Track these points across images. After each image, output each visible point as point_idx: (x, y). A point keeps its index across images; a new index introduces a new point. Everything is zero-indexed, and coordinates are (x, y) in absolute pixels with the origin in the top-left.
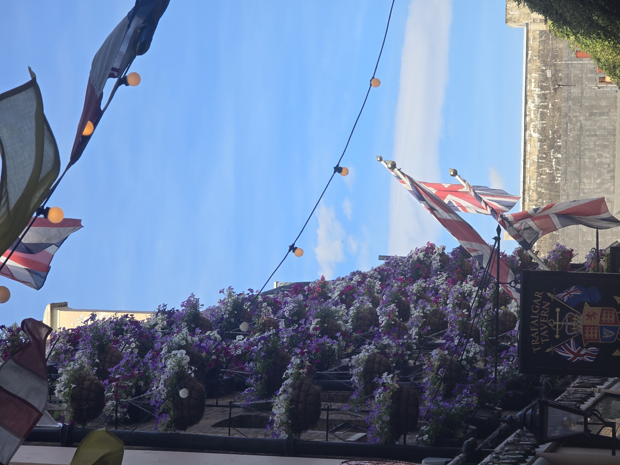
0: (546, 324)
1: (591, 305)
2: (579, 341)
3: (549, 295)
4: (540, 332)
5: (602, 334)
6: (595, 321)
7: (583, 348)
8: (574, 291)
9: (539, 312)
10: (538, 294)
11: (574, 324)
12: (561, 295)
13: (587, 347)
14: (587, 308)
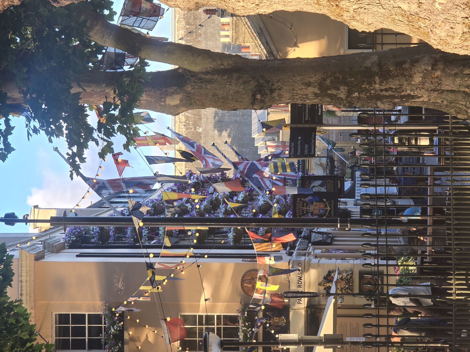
0: (301, 208)
1: (316, 202)
2: (312, 214)
3: (302, 199)
4: (299, 211)
5: (319, 211)
6: (317, 207)
7: (313, 216)
8: (310, 198)
9: (299, 205)
10: (298, 199)
11: (310, 208)
12: (306, 199)
13: (315, 216)
14: (315, 203)
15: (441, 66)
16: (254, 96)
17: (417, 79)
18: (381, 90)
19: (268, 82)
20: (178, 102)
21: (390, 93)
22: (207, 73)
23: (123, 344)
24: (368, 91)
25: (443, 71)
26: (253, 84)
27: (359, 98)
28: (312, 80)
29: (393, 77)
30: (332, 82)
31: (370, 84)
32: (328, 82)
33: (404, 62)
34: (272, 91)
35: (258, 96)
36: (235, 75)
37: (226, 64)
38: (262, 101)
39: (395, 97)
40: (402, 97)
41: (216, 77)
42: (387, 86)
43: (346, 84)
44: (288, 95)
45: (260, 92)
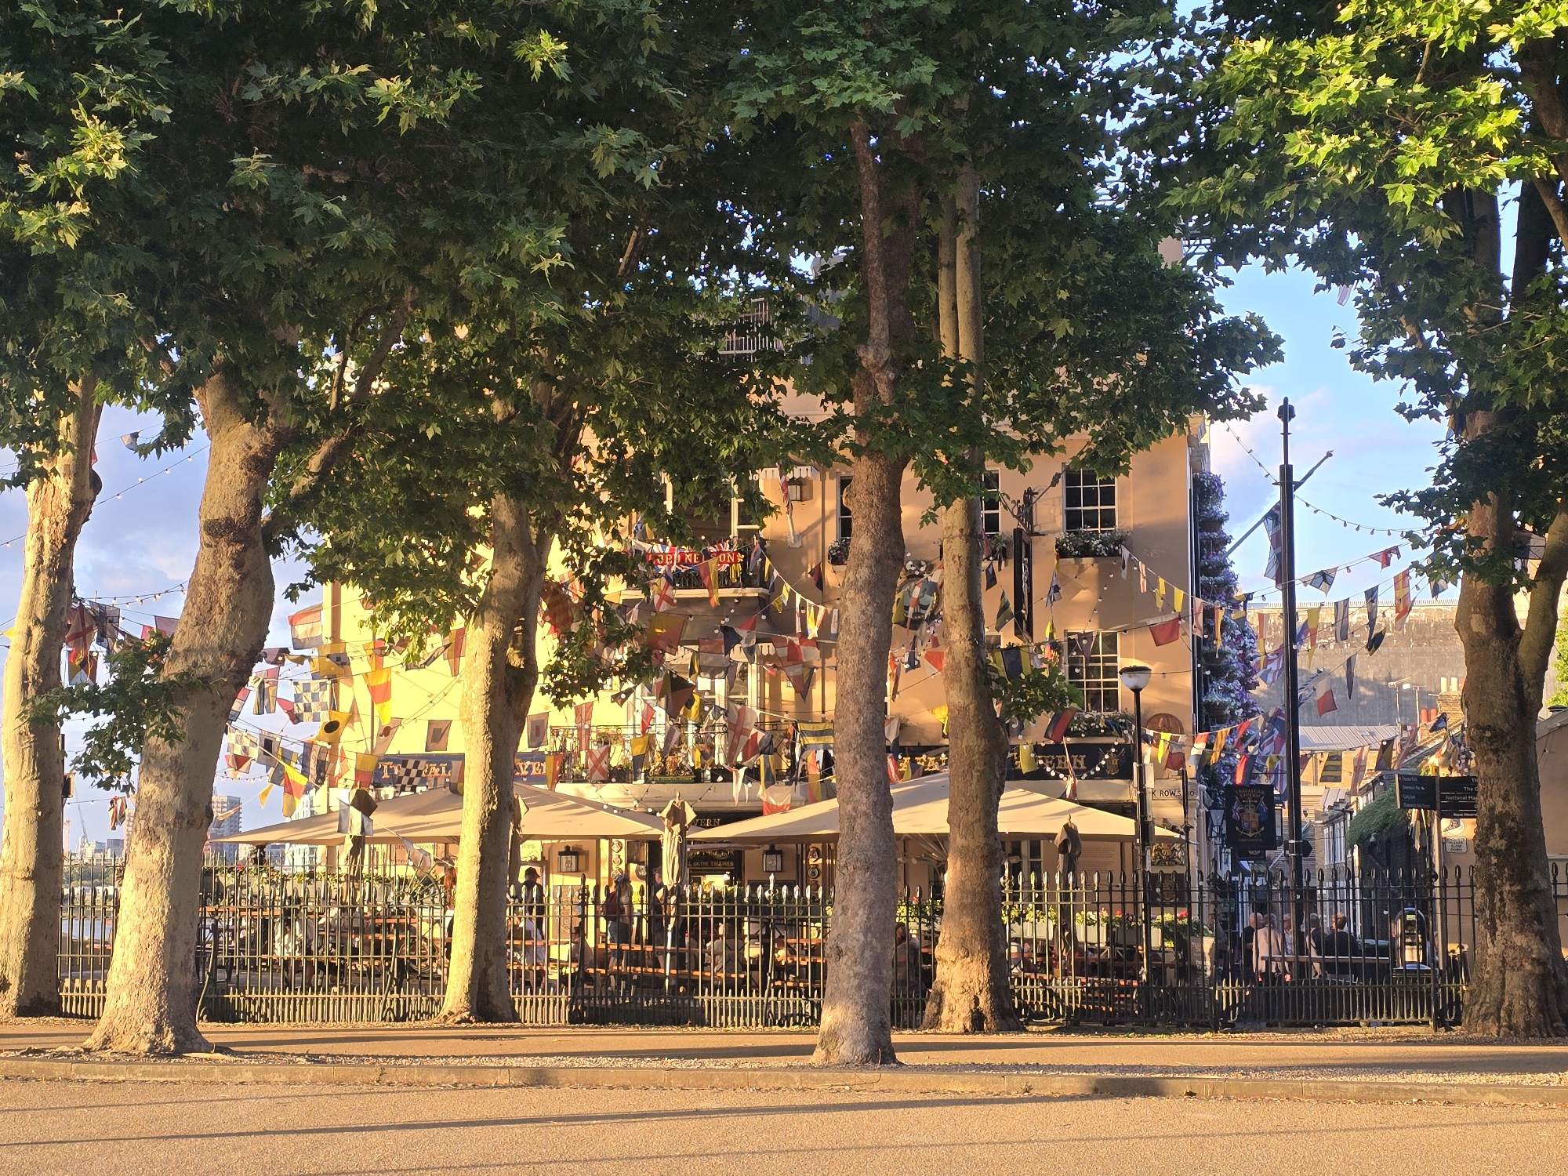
15: (1538, 970)
16: (1489, 728)
17: (1519, 940)
18: (1501, 893)
19: (1508, 745)
20: (1475, 630)
21: (1498, 905)
22: (1517, 667)
23: (1077, 556)
24: (1500, 876)
25: (1531, 973)
26: (1506, 727)
27: (1489, 864)
28: (1512, 803)
29: (1520, 908)
30: (1511, 829)
31: (1510, 878)
32: (1511, 824)
33: (1540, 923)
34: (1496, 751)
35: (1488, 734)
36: (1515, 704)
37: (1529, 691)
38: (1482, 739)
39: (1492, 911)
40: (1492, 920)
41: (1512, 678)
42: (1507, 901)
43: (1509, 847)
44: (1490, 771)
45: (1495, 735)
